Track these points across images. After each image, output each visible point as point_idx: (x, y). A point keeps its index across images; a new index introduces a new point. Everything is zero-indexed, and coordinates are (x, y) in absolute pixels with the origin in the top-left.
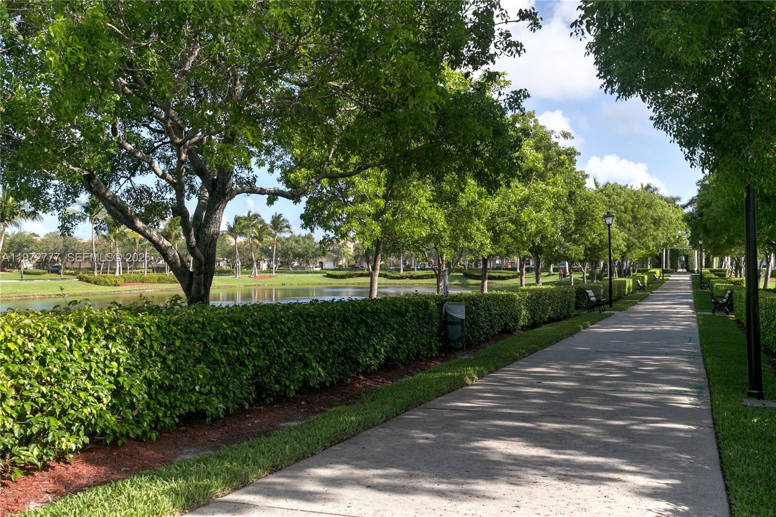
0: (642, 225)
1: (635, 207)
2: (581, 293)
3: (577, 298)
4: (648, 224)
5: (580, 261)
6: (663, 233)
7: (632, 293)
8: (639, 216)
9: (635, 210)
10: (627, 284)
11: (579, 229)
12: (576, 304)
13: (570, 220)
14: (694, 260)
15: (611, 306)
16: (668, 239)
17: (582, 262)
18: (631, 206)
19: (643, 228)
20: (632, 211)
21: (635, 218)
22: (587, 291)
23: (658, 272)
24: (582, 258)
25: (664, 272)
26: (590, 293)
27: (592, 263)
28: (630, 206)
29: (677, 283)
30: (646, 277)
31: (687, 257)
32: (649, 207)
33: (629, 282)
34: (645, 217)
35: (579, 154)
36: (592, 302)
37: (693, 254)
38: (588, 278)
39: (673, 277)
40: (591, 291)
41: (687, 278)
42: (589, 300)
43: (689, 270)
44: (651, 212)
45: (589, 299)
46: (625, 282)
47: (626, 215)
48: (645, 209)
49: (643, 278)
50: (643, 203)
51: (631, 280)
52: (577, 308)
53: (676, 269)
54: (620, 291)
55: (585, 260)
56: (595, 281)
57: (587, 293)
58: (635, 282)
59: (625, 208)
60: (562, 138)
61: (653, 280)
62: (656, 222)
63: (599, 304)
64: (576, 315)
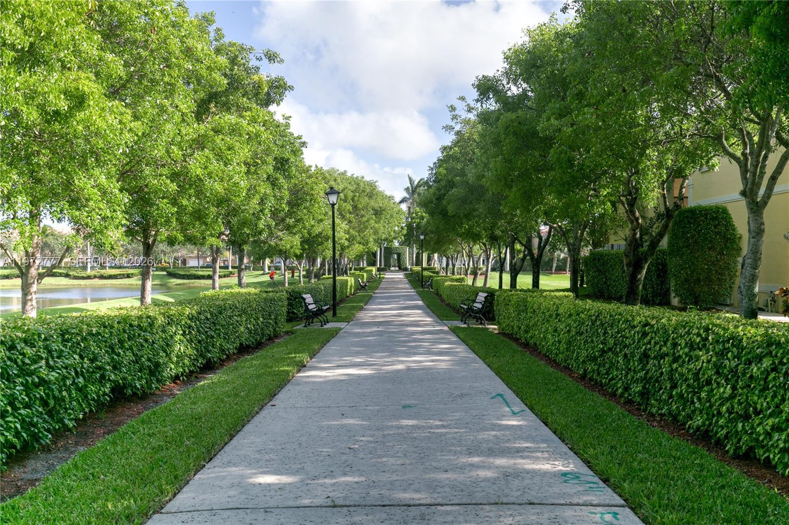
0: (362, 216)
1: (355, 196)
2: (296, 298)
3: (290, 305)
4: (369, 215)
5: (296, 256)
6: (384, 227)
7: (354, 294)
8: (360, 206)
9: (356, 198)
10: (349, 284)
11: (294, 212)
12: (288, 313)
13: (282, 198)
14: (406, 258)
15: (335, 314)
16: (389, 233)
17: (299, 257)
18: (352, 194)
19: (365, 219)
20: (353, 200)
21: (355, 207)
22: (304, 296)
23: (374, 269)
24: (298, 252)
25: (379, 270)
26: (309, 298)
27: (308, 258)
28: (350, 194)
29: (393, 281)
30: (365, 275)
31: (399, 255)
32: (370, 196)
33: (351, 281)
34: (365, 208)
35: (291, 88)
36: (310, 311)
37: (405, 252)
38: (304, 276)
39: (388, 275)
40: (309, 295)
41: (400, 276)
42: (307, 309)
43: (402, 268)
44: (372, 203)
45: (307, 307)
46: (347, 281)
47: (345, 204)
48: (366, 198)
49: (363, 275)
50: (364, 191)
51: (353, 279)
52: (289, 320)
53: (390, 267)
54: (342, 293)
55: (301, 255)
56: (313, 281)
57: (304, 299)
58: (356, 281)
59: (346, 197)
60: (265, 61)
61: (371, 279)
62: (378, 213)
63: (320, 312)
64: (287, 333)
